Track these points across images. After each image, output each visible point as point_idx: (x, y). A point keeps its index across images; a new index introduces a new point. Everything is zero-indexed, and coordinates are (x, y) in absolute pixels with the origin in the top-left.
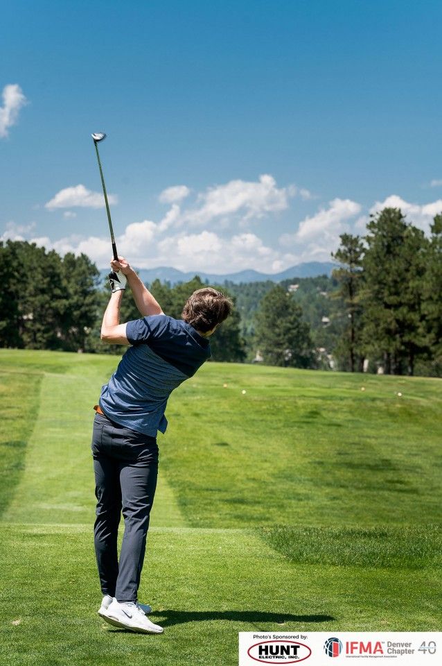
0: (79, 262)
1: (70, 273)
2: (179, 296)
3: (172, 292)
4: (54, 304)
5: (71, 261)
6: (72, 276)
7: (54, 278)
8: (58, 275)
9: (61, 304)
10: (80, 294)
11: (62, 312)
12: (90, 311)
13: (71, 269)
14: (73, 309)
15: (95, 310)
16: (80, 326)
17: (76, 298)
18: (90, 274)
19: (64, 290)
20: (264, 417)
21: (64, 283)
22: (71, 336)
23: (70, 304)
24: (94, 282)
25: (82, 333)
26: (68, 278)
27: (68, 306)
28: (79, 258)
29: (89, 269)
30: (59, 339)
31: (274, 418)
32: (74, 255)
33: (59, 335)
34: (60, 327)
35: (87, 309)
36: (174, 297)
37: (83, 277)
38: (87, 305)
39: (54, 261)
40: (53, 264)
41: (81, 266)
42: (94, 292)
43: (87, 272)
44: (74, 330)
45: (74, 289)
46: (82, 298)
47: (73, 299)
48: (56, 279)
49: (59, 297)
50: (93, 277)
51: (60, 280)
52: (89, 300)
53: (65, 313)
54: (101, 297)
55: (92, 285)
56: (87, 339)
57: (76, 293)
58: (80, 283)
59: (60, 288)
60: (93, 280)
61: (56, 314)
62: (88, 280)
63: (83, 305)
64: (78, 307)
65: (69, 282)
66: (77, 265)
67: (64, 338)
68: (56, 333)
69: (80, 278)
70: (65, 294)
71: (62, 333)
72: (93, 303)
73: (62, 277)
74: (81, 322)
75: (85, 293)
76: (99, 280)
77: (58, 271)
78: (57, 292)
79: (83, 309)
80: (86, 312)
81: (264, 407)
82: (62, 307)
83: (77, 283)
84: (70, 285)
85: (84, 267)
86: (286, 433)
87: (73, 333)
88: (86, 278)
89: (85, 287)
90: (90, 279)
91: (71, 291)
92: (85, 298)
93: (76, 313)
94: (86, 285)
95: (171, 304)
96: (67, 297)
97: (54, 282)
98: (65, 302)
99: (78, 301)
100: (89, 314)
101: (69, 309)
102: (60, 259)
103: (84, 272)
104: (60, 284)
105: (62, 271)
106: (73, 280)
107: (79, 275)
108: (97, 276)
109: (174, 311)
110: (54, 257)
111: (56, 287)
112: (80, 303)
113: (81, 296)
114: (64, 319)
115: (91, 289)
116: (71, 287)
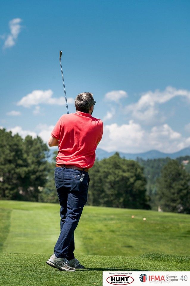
0: (36, 142)
1: (29, 149)
2: (104, 166)
3: (100, 163)
4: (18, 170)
5: (30, 141)
6: (31, 152)
7: (18, 153)
8: (21, 151)
9: (22, 171)
10: (36, 164)
11: (23, 176)
12: (42, 175)
13: (30, 146)
14: (30, 174)
15: (46, 175)
16: (36, 187)
17: (32, 167)
18: (43, 150)
19: (25, 160)
20: (157, 233)
21: (25, 156)
22: (29, 193)
23: (29, 171)
24: (46, 156)
25: (37, 191)
26: (27, 152)
27: (27, 172)
28: (35, 139)
29: (42, 146)
30: (21, 195)
31: (163, 234)
32: (31, 137)
33: (21, 192)
34: (21, 186)
35: (40, 174)
36: (100, 166)
37: (38, 152)
38: (41, 171)
39: (18, 140)
40: (17, 143)
41: (36, 144)
42: (45, 162)
43: (41, 149)
44: (32, 188)
45: (32, 161)
46: (37, 167)
47: (31, 167)
48: (19, 153)
49: (21, 166)
50: (45, 152)
51: (22, 154)
52: (42, 167)
53: (25, 177)
54: (50, 166)
55: (44, 157)
56: (40, 195)
57: (33, 163)
58: (36, 156)
59: (22, 160)
60: (45, 154)
61: (19, 177)
62: (41, 155)
63: (37, 171)
64: (34, 172)
65: (28, 155)
66: (34, 143)
67: (24, 194)
68: (18, 191)
69: (35, 153)
70: (25, 164)
71: (23, 191)
72: (45, 170)
73: (23, 152)
74: (37, 183)
75: (39, 163)
76: (49, 154)
77: (20, 148)
78: (20, 162)
79: (38, 174)
80: (40, 176)
81: (157, 228)
82: (24, 173)
83: (33, 156)
84: (29, 157)
85: (39, 145)
86: (170, 242)
87: (31, 191)
88: (40, 153)
89: (39, 159)
90: (43, 153)
91: (30, 161)
92: (39, 166)
93: (33, 177)
94: (40, 157)
95: (98, 171)
96: (27, 166)
97: (18, 156)
98: (25, 169)
99: (34, 168)
100: (42, 177)
101: (28, 174)
102: (22, 139)
103: (39, 149)
104: (22, 156)
105: (24, 147)
106: (31, 154)
107: (35, 150)
108: (47, 152)
109: (100, 176)
110: (18, 138)
111: (19, 159)
112: (35, 170)
113: (36, 165)
114: (24, 181)
115: (44, 160)
116: (30, 159)
